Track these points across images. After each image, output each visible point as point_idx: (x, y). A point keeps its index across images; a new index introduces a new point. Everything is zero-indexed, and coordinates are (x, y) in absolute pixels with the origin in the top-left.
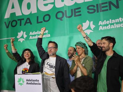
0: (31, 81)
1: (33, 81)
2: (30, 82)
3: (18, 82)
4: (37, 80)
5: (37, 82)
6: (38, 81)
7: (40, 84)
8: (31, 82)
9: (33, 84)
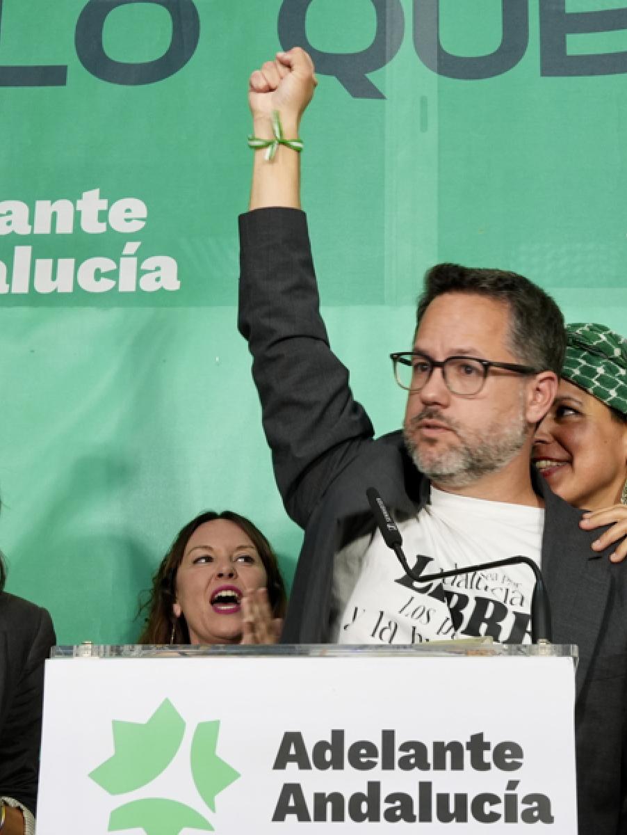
0: (361, 755)
1: (417, 756)
2: (349, 781)
3: (106, 776)
4: (478, 743)
5: (494, 781)
6: (508, 756)
7: (541, 809)
8: (376, 774)
9: (402, 809)
